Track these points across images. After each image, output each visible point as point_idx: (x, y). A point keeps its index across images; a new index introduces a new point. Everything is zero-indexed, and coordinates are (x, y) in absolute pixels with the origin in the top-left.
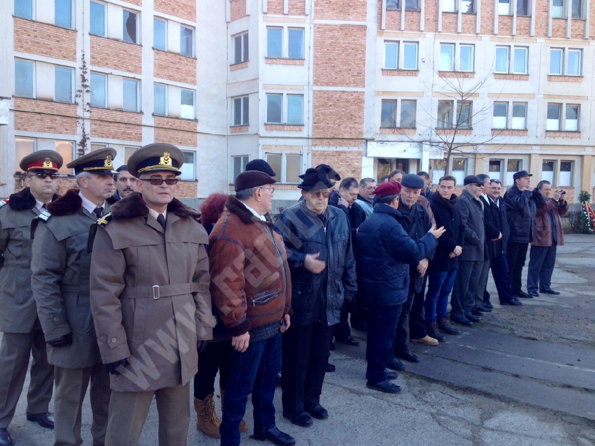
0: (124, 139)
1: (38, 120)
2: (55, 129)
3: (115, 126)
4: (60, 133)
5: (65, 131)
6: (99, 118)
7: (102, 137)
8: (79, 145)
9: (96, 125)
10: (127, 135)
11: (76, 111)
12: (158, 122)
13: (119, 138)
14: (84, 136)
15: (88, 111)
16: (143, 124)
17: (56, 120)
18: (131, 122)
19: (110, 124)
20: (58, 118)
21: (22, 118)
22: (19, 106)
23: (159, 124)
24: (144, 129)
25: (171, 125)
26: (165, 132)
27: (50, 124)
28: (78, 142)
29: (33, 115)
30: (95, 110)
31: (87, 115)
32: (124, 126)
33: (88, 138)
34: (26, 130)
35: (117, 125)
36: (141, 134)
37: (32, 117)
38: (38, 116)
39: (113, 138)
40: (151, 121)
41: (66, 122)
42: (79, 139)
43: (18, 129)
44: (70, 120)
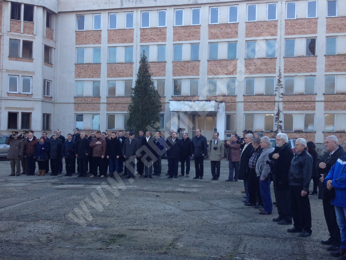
0: (303, 110)
1: (255, 105)
2: (263, 108)
3: (298, 104)
4: (266, 110)
5: (269, 109)
6: (288, 100)
7: (289, 110)
8: (276, 116)
9: (285, 104)
10: (305, 107)
11: (275, 98)
12: (327, 98)
13: (300, 110)
14: (279, 110)
15: (281, 97)
16: (316, 100)
17: (264, 104)
18: (308, 100)
19: (294, 103)
20: (264, 103)
21: (247, 105)
22: (246, 100)
23: (328, 99)
24: (317, 103)
25: (336, 99)
26: (332, 103)
27: (260, 106)
28: (275, 114)
29: (253, 103)
30: (286, 97)
31: (281, 99)
32: (303, 103)
33: (281, 112)
34: (249, 110)
35: (298, 103)
36: (315, 106)
37: (252, 104)
38: (255, 103)
39: (296, 110)
40: (322, 98)
41: (269, 105)
42: (276, 112)
43: (245, 110)
44: (271, 103)
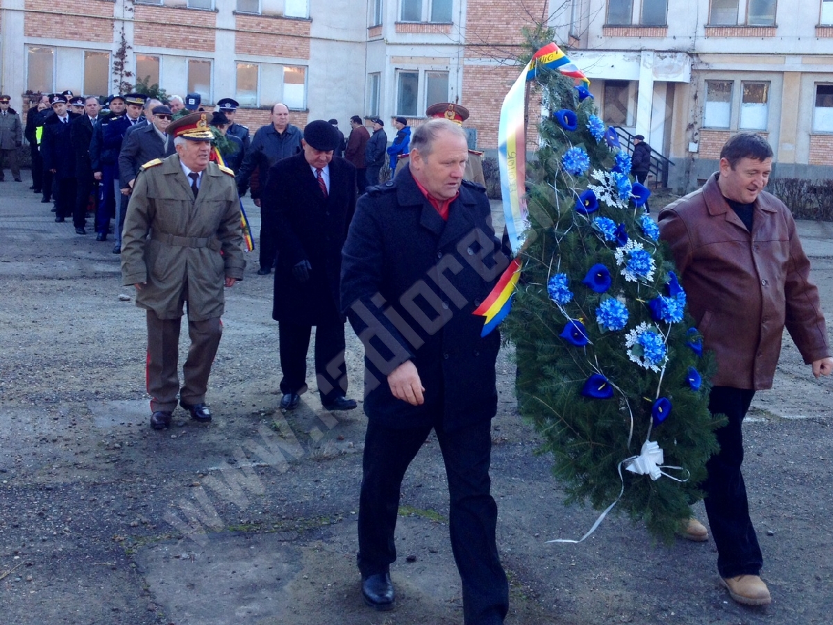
0: (185, 48)
1: (56, 23)
2: (81, 34)
3: (172, 31)
4: (89, 40)
5: (95, 38)
6: (147, 19)
7: (151, 45)
8: (116, 57)
9: (141, 28)
10: (190, 42)
11: (113, 11)
12: (242, 23)
13: (177, 47)
14: (124, 43)
15: (131, 9)
16: (217, 26)
17: (82, 23)
18: (196, 24)
19: (163, 27)
20: (85, 20)
21: (34, 21)
22: (31, 6)
23: (243, 26)
24: (218, 34)
25: (263, 28)
26: (253, 38)
27: (73, 29)
28: (114, 53)
29: (51, 16)
30: (142, 8)
31: (129, 15)
32: (186, 30)
33: (129, 47)
34: (40, 36)
35: (174, 28)
36: (213, 41)
37: (49, 19)
38: (58, 18)
39: (168, 46)
40: (231, 23)
41: (97, 26)
42: (115, 48)
43: (30, 35)
44: (103, 22)
